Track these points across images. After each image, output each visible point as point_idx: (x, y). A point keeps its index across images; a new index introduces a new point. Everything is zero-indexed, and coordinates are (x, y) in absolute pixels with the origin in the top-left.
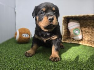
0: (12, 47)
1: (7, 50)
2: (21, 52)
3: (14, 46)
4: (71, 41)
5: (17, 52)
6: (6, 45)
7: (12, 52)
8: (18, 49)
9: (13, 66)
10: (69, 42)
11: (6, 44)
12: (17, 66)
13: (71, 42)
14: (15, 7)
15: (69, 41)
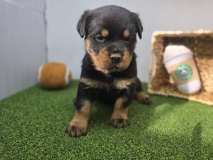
0: (38, 105)
1: (28, 113)
2: (58, 118)
3: (41, 102)
4: (170, 91)
5: (50, 119)
6: (25, 100)
7: (38, 118)
8: (52, 110)
9: (40, 154)
10: (166, 95)
11: (26, 96)
12: (48, 156)
13: (171, 94)
14: (45, 8)
15: (166, 92)
